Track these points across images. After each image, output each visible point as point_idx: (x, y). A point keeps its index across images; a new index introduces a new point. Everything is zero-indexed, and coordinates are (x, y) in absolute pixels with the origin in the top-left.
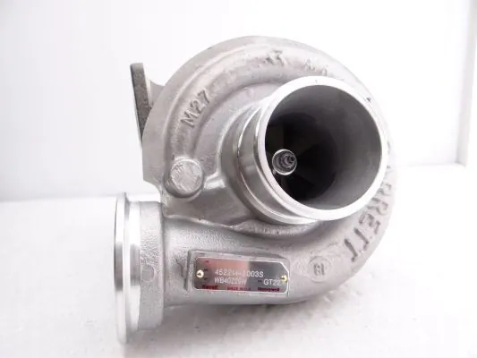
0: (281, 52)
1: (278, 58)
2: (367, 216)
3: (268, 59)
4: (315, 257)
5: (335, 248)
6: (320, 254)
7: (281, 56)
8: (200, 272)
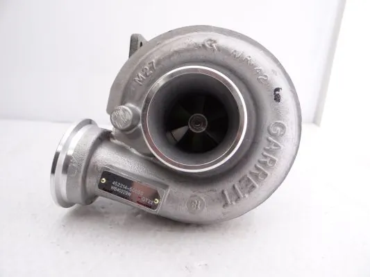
0: (215, 42)
1: (211, 46)
2: (246, 179)
3: (204, 45)
4: (195, 196)
5: (213, 194)
6: (199, 195)
7: (214, 45)
8: (103, 179)
